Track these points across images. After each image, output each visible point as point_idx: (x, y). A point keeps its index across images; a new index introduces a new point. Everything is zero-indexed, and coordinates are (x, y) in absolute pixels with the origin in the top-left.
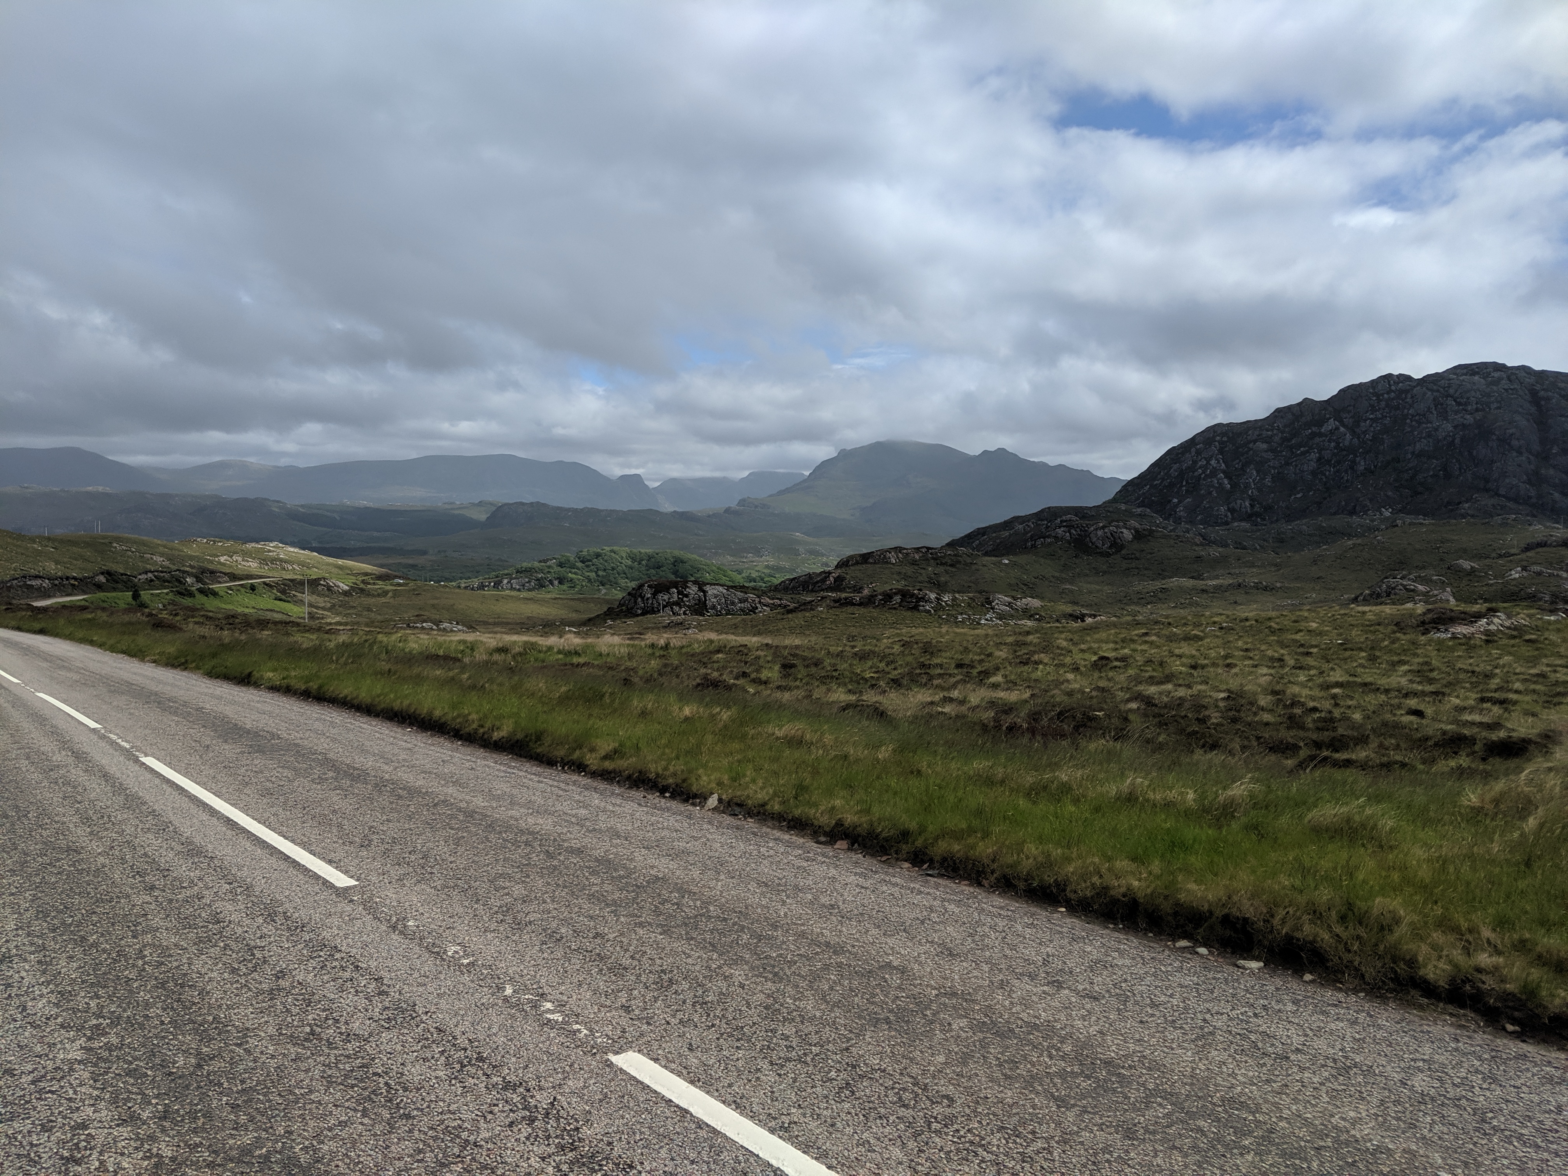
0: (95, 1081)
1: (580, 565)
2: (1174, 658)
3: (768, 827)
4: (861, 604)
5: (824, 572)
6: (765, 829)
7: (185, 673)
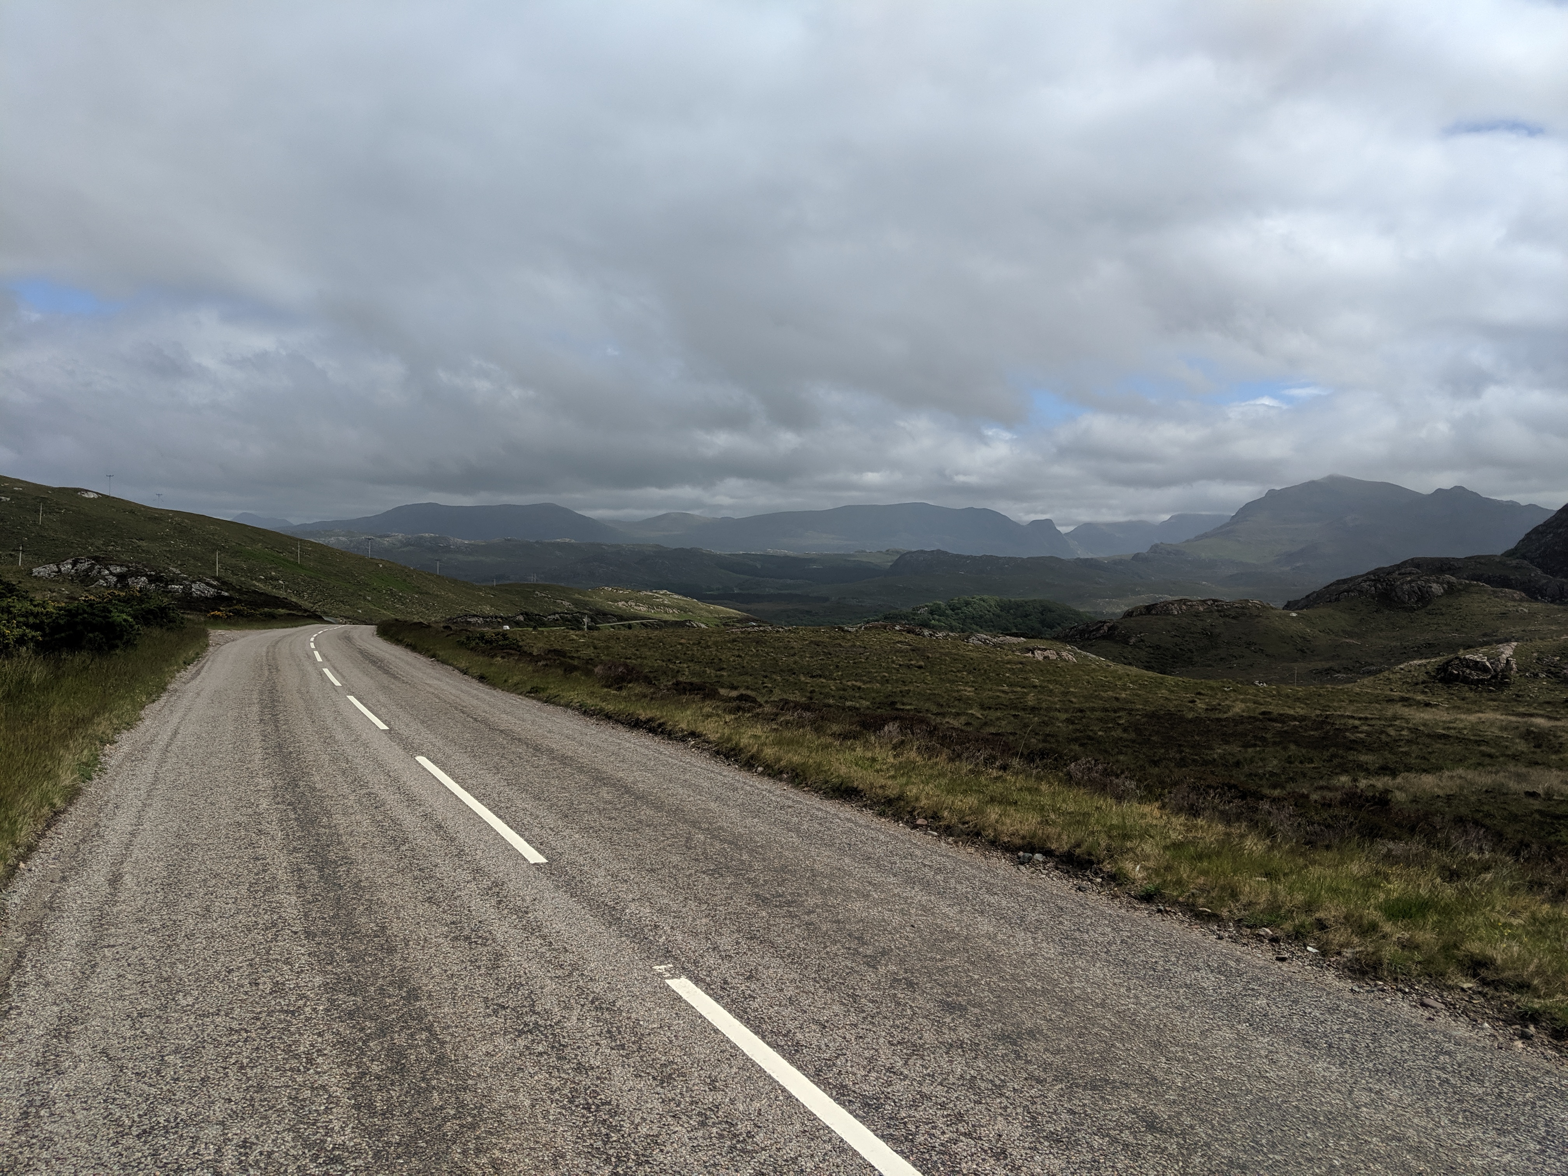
1: (949, 612)
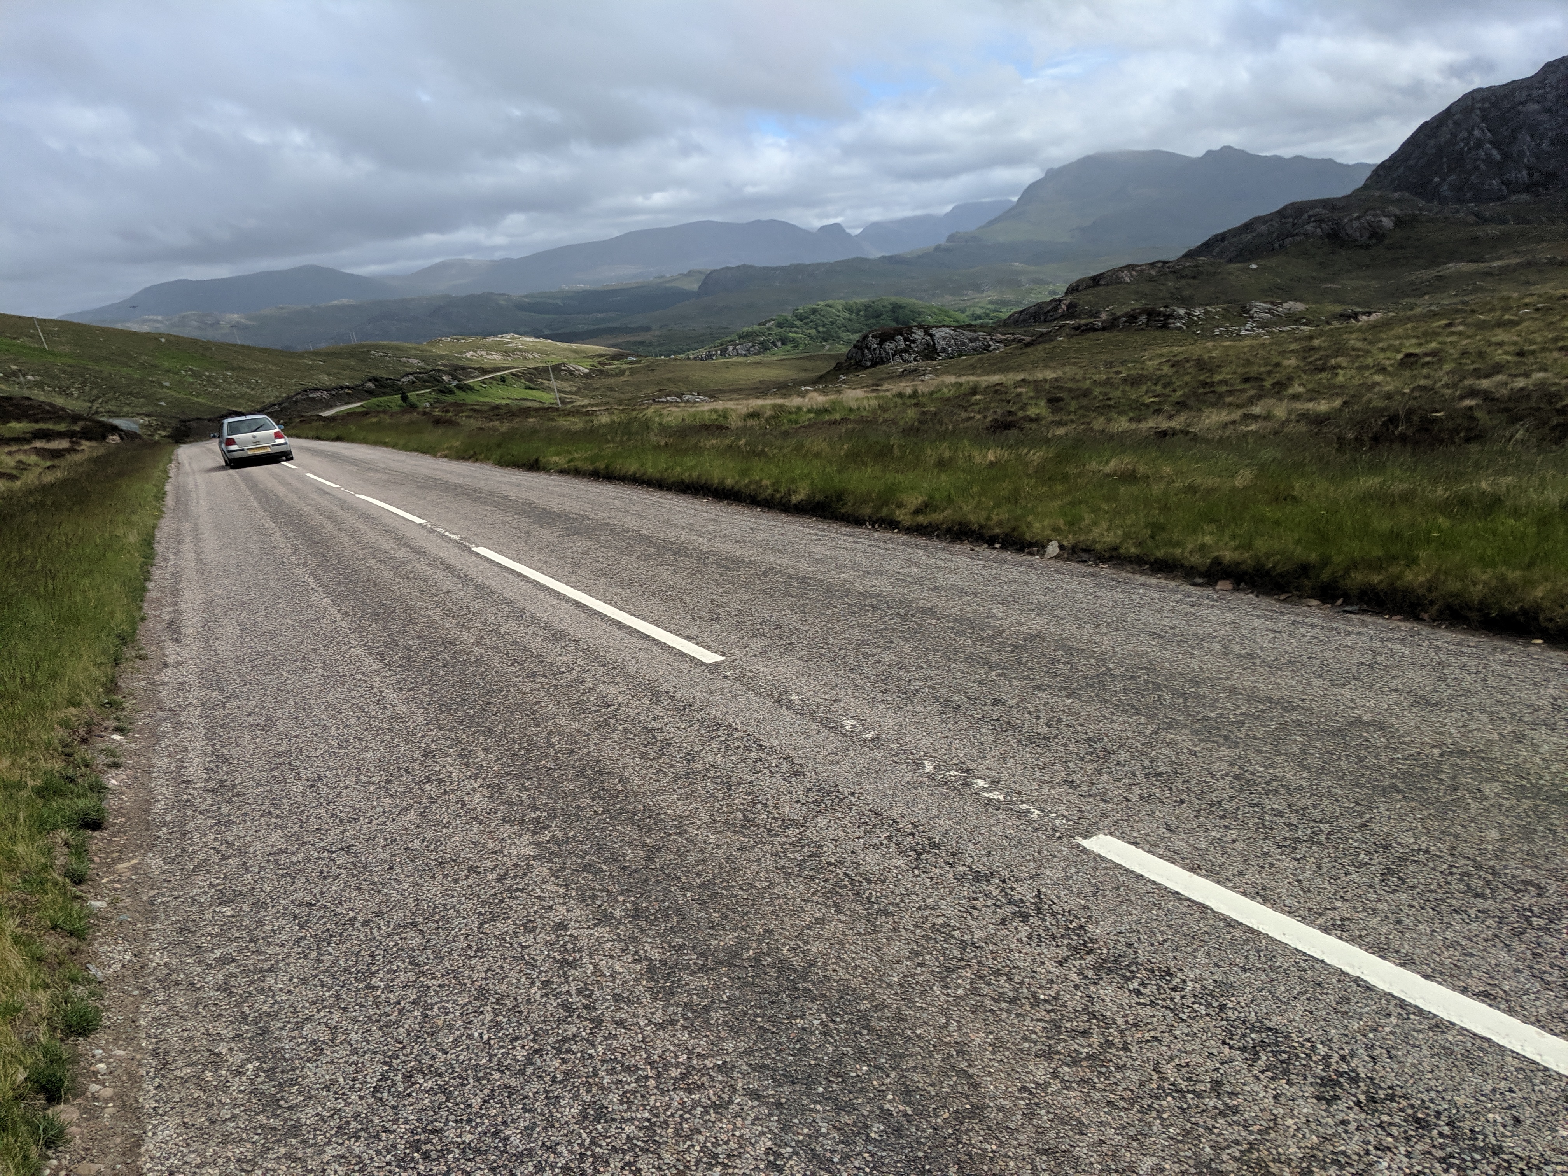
0: (557, 878)
1: (798, 323)
2: (1493, 348)
3: (1127, 571)
4: (1104, 329)
5: (1054, 300)
6: (1124, 575)
7: (478, 465)
